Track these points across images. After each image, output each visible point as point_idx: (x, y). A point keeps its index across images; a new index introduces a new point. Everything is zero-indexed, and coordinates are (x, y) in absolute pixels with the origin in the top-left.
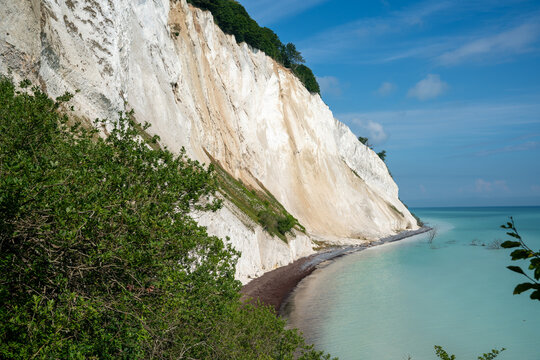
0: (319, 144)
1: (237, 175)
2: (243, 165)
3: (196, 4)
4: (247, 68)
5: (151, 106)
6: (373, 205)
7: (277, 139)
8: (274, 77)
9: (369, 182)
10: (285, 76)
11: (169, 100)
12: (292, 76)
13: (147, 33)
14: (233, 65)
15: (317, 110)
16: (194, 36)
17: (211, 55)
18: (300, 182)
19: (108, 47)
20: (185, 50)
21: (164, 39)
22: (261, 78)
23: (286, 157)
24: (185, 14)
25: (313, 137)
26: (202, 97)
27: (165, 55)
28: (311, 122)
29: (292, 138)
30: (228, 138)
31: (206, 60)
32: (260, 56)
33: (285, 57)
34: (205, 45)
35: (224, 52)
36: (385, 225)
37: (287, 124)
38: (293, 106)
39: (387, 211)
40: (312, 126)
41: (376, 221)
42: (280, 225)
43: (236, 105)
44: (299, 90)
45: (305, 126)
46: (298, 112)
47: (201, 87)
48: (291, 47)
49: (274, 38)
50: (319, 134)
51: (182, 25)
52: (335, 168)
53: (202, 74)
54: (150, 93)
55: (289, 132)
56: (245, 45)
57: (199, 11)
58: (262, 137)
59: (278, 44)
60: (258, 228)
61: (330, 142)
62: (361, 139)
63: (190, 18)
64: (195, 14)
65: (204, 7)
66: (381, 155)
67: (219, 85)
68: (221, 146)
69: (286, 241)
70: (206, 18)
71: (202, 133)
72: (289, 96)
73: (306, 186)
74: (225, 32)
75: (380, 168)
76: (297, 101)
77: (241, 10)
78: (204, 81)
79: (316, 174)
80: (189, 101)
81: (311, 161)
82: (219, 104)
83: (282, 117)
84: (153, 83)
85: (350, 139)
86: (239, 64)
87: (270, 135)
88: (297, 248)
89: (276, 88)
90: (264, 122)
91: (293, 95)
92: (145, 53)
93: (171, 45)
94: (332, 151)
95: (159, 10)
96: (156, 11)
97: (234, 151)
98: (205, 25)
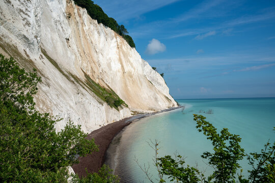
0: (135, 69)
1: (97, 81)
2: (100, 77)
3: (79, 5)
4: (102, 35)
5: (55, 48)
6: (159, 96)
7: (116, 66)
8: (115, 39)
9: (157, 86)
10: (119, 39)
11: (64, 46)
12: (123, 39)
13: (54, 15)
14: (96, 33)
15: (134, 55)
16: (78, 19)
17: (86, 28)
18: (126, 86)
19: (28, 13)
20: (73, 25)
21: (62, 18)
22: (109, 39)
23: (120, 74)
24: (74, 9)
25: (132, 65)
26: (81, 46)
27: (63, 26)
28: (131, 60)
29: (122, 66)
30: (93, 65)
31: (83, 30)
32: (109, 30)
33: (120, 30)
34: (83, 24)
35: (92, 27)
36: (163, 105)
37: (120, 60)
38: (123, 52)
39: (164, 99)
40: (132, 61)
41: (159, 103)
42: (115, 102)
43: (97, 51)
44: (126, 46)
45: (128, 61)
46: (125, 55)
47: (81, 42)
48: (122, 27)
49: (115, 22)
50: (135, 64)
51: (72, 14)
52: (142, 80)
53: (81, 36)
54: (54, 41)
55: (121, 64)
56: (102, 24)
57: (80, 8)
58: (109, 65)
59: (117, 25)
60: (105, 104)
61: (140, 69)
62: (153, 68)
63: (76, 11)
64: (78, 9)
65: (83, 6)
66: (162, 75)
67: (89, 42)
68: (90, 68)
69: (118, 110)
70: (84, 11)
71: (81, 62)
72: (121, 48)
73: (129, 88)
74: (93, 18)
75: (161, 80)
76: (125, 50)
77: (100, 9)
78: (82, 39)
79: (133, 82)
80: (74, 47)
81: (131, 77)
82: (89, 50)
83: (118, 57)
84: (56, 36)
85: (148, 68)
86: (99, 33)
87: (113, 65)
88: (123, 114)
89: (116, 44)
90: (110, 59)
91: (123, 47)
92: (53, 23)
93: (66, 21)
94: (140, 72)
95: (61, 6)
96: (59, 6)
97: (96, 71)
98: (83, 14)
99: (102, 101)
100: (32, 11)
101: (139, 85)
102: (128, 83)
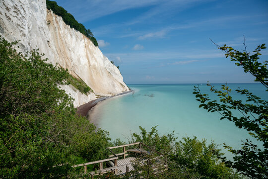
0: (98, 63)
1: (70, 73)
2: (72, 69)
3: (56, 14)
4: (74, 37)
6: (115, 83)
7: (84, 61)
8: (83, 40)
9: (114, 76)
10: (87, 40)
11: (46, 47)
12: (89, 40)
13: (38, 23)
14: (69, 35)
15: (97, 52)
16: (56, 25)
17: (61, 32)
18: (91, 76)
19: (24, 26)
20: (52, 30)
21: (44, 25)
22: (79, 40)
23: (87, 67)
24: (52, 17)
25: (96, 60)
26: (58, 46)
27: (45, 31)
28: (96, 56)
29: (89, 61)
30: (67, 60)
31: (60, 33)
32: (79, 33)
33: (87, 34)
34: (59, 28)
35: (66, 31)
36: (119, 90)
37: (87, 56)
38: (89, 50)
39: (119, 85)
40: (96, 57)
41: (116, 88)
42: (85, 90)
43: (70, 49)
44: (91, 45)
45: (93, 57)
46: (91, 52)
47: (58, 43)
48: (89, 31)
49: (83, 27)
50: (98, 60)
51: (51, 21)
52: (103, 71)
53: (58, 38)
55: (88, 59)
56: (73, 29)
57: (57, 16)
58: (79, 61)
59: (85, 29)
60: (78, 91)
61: (102, 63)
62: (111, 62)
63: (54, 18)
64: (56, 17)
65: (59, 15)
66: (118, 67)
67: (64, 42)
68: (65, 63)
69: (87, 95)
70: (60, 19)
71: (58, 59)
72: (88, 47)
73: (93, 77)
74: (67, 24)
75: (117, 71)
77: (72, 17)
78: (59, 40)
79: (97, 73)
80: (53, 47)
81: (95, 69)
82: (64, 49)
83: (85, 54)
84: (40, 40)
85: (108, 62)
86: (71, 35)
87: (82, 60)
88: (90, 98)
89: (84, 44)
90: (79, 55)
91: (90, 47)
92: (38, 29)
93: (47, 27)
94: (102, 65)
95: (43, 15)
96: (42, 15)
97: (69, 65)
98: (59, 21)
99: (76, 89)
100: (27, 25)
101: (101, 75)
102: (93, 73)
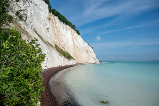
0: (79, 44)
1: (61, 48)
2: (63, 47)
4: (65, 28)
5: (41, 31)
6: (91, 57)
7: (71, 43)
8: (70, 31)
9: (90, 53)
10: (73, 31)
11: (46, 30)
12: (74, 31)
13: (42, 17)
14: (62, 27)
15: (79, 38)
16: (54, 20)
17: (57, 25)
18: (75, 52)
19: (27, 11)
20: (51, 23)
21: (46, 19)
22: (68, 30)
23: (72, 46)
25: (78, 42)
26: (55, 32)
27: (46, 22)
28: (78, 40)
29: (74, 43)
30: (60, 41)
31: (56, 26)
32: (68, 26)
33: (73, 27)
34: (56, 23)
35: (60, 25)
36: (92, 61)
37: (73, 40)
38: (74, 37)
39: (93, 58)
40: (78, 41)
41: (91, 60)
42: (69, 57)
43: (62, 35)
44: (76, 34)
45: (77, 41)
46: (75, 38)
48: (74, 25)
49: (71, 23)
50: (80, 42)
51: (51, 18)
52: (83, 49)
53: (55, 28)
54: (41, 28)
55: (73, 42)
56: (65, 24)
58: (67, 42)
59: (72, 25)
60: (63, 57)
61: (82, 44)
62: (88, 45)
63: (53, 17)
65: (56, 16)
66: (92, 48)
67: (59, 31)
68: (58, 42)
69: (69, 60)
70: (57, 18)
71: (53, 39)
72: (73, 35)
73: (76, 52)
74: (61, 21)
75: (92, 50)
76: (75, 36)
77: (64, 17)
78: (55, 29)
79: (79, 50)
80: (51, 32)
81: (78, 48)
82: (58, 34)
83: (72, 38)
84: (42, 26)
85: (86, 44)
86: (63, 27)
87: (69, 42)
88: (71, 62)
89: (71, 33)
90: (68, 39)
91: (74, 35)
93: (48, 21)
94: (82, 46)
95: (46, 14)
97: (61, 44)
98: (56, 19)
99: (62, 55)
100: (29, 11)
101: (81, 51)
102: (76, 50)
